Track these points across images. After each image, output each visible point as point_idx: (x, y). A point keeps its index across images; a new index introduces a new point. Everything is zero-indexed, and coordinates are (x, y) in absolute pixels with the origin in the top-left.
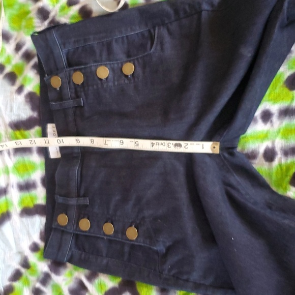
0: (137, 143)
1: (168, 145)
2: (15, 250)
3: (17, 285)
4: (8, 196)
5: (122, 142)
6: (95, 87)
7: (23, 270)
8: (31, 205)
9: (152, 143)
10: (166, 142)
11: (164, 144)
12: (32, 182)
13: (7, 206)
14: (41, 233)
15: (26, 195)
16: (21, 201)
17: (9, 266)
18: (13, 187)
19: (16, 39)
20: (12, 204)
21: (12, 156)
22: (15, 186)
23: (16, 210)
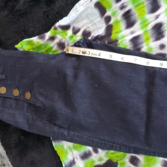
0: (111, 57)
1: (89, 53)
5: (122, 59)
9: (100, 56)
10: (90, 56)
11: (92, 54)
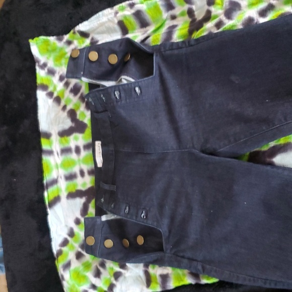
2: (64, 224)
3: (65, 249)
4: (59, 184)
6: (112, 104)
7: (69, 238)
8: (74, 191)
12: (73, 174)
13: (58, 192)
14: (81, 211)
15: (70, 183)
16: (67, 188)
17: (60, 235)
18: (61, 178)
19: (59, 73)
20: (61, 191)
21: (60, 156)
22: (63, 177)
23: (64, 195)
